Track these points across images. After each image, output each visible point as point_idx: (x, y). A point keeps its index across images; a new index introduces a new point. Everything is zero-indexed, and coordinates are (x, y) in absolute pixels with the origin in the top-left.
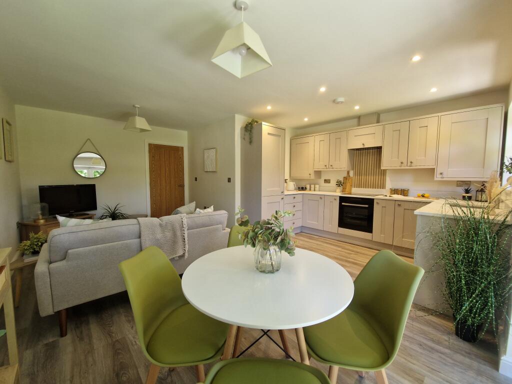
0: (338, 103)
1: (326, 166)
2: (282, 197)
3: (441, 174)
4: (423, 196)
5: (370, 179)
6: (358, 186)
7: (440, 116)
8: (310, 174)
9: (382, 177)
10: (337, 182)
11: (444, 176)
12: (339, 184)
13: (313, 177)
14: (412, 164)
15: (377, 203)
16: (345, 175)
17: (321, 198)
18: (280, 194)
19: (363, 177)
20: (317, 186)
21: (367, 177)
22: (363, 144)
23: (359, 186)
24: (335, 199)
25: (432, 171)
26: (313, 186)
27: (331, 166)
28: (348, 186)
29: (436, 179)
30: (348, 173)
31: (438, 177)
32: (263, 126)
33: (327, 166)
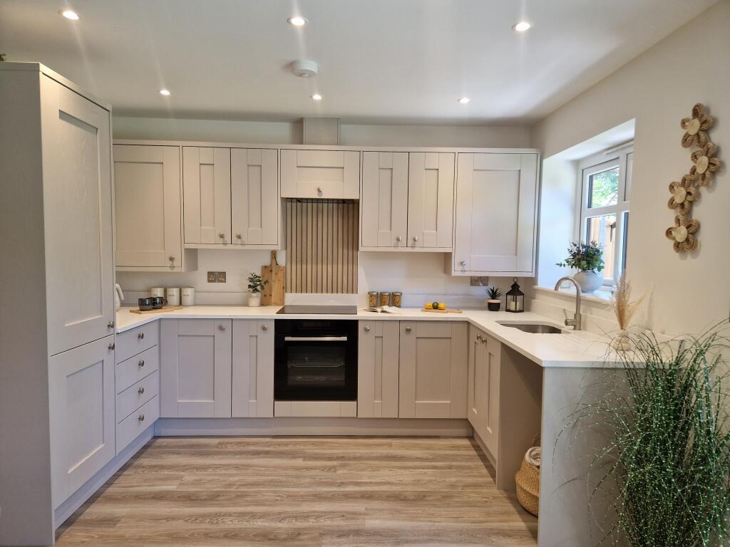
0: (301, 74)
1: (222, 236)
2: (110, 341)
3: (462, 263)
4: (436, 307)
5: (326, 270)
6: (299, 288)
7: (457, 154)
8: (171, 259)
9: (350, 267)
10: (251, 280)
11: (466, 268)
12: (257, 285)
13: (180, 265)
14: (416, 243)
15: (366, 330)
16: (267, 261)
17: (221, 328)
18: (104, 331)
19: (309, 266)
20: (189, 292)
21: (320, 267)
22: (319, 191)
23: (302, 288)
24: (264, 329)
25: (447, 257)
26: (174, 293)
27: (239, 237)
28: (276, 287)
29: (454, 274)
30: (274, 254)
31: (456, 271)
32: (42, 78)
33: (228, 239)
